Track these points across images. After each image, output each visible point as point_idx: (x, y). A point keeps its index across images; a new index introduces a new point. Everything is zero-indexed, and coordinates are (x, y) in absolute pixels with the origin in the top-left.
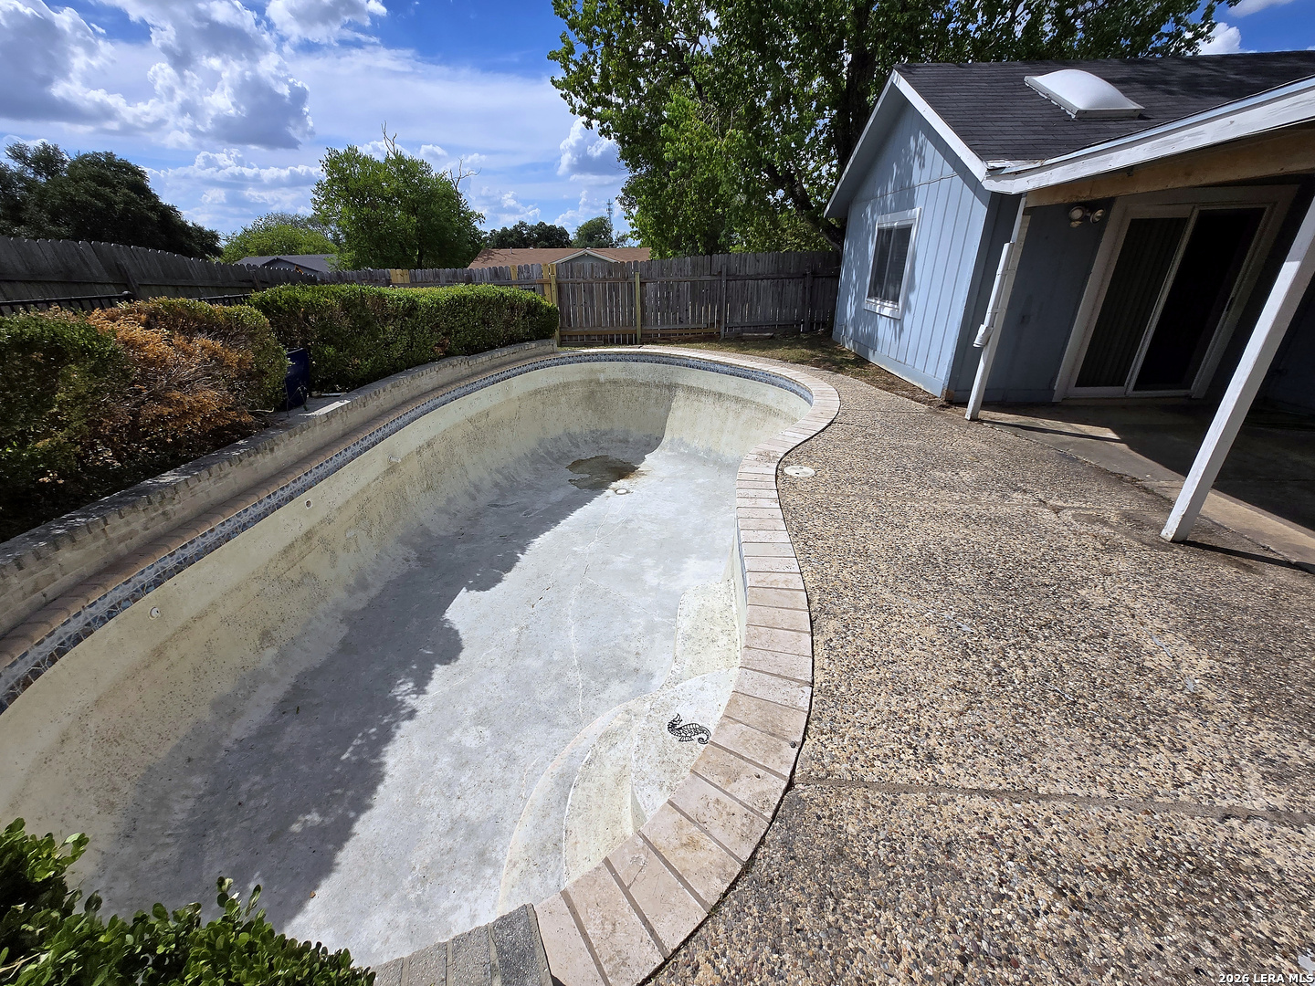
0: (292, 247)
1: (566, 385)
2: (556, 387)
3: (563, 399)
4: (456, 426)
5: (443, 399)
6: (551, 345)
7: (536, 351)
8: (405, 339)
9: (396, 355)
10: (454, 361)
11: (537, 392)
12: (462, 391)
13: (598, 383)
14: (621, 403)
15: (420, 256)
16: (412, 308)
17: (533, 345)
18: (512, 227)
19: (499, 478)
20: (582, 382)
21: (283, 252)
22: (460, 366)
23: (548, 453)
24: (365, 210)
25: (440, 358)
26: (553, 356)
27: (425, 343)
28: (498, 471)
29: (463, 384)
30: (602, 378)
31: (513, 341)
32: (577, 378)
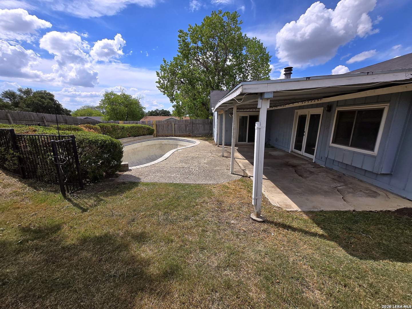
0: (90, 114)
1: (155, 145)
2: (153, 145)
3: (154, 147)
4: (130, 150)
5: (128, 144)
6: (152, 136)
7: (149, 137)
8: (121, 133)
9: (119, 136)
10: (131, 137)
11: (148, 145)
12: (132, 143)
13: (162, 144)
14: (167, 149)
15: (127, 118)
16: (123, 128)
17: (148, 136)
18: (154, 110)
19: (138, 161)
20: (159, 144)
21: (88, 116)
22: (132, 139)
23: (150, 158)
24: (114, 106)
25: (128, 137)
26: (152, 138)
27: (125, 134)
28: (138, 160)
29: (132, 142)
30: (163, 143)
31: (144, 135)
32: (158, 143)
